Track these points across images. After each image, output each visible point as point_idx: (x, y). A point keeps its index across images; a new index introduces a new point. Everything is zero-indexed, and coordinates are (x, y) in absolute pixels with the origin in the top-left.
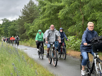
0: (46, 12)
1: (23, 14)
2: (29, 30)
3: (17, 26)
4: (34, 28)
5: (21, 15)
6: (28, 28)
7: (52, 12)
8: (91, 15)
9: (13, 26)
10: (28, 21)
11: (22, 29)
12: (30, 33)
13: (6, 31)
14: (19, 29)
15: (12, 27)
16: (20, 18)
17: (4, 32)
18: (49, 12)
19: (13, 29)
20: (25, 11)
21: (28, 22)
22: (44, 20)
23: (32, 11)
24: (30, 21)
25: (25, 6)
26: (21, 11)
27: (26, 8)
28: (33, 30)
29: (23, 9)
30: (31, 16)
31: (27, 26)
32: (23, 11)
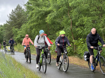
0: (34, 17)
1: (11, 19)
2: (16, 35)
3: (4, 31)
4: (22, 33)
5: (9, 20)
6: (16, 33)
7: (40, 17)
8: (79, 20)
9: (0, 31)
11: (10, 34)
12: (18, 38)
14: (6, 34)
16: (8, 23)
18: (37, 17)
20: (13, 16)
21: (15, 27)
22: (32, 24)
23: (20, 16)
24: (17, 26)
25: (13, 11)
26: (9, 16)
27: (14, 13)
28: (21, 36)
29: (10, 14)
30: (19, 20)
31: (15, 31)
32: (11, 16)
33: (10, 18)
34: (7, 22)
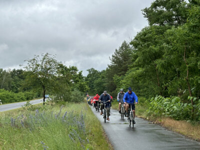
1: (113, 63)
2: (120, 85)
4: (125, 83)
5: (111, 64)
6: (119, 83)
9: (101, 79)
10: (121, 72)
11: (112, 84)
13: (93, 86)
14: (107, 84)
15: (99, 80)
17: (89, 88)
19: (99, 84)
20: (116, 58)
23: (127, 57)
24: (123, 72)
25: (116, 50)
26: (111, 58)
27: (118, 53)
29: (113, 56)
30: (125, 64)
31: (118, 80)
32: (114, 58)
33: (113, 61)
34: (109, 66)
